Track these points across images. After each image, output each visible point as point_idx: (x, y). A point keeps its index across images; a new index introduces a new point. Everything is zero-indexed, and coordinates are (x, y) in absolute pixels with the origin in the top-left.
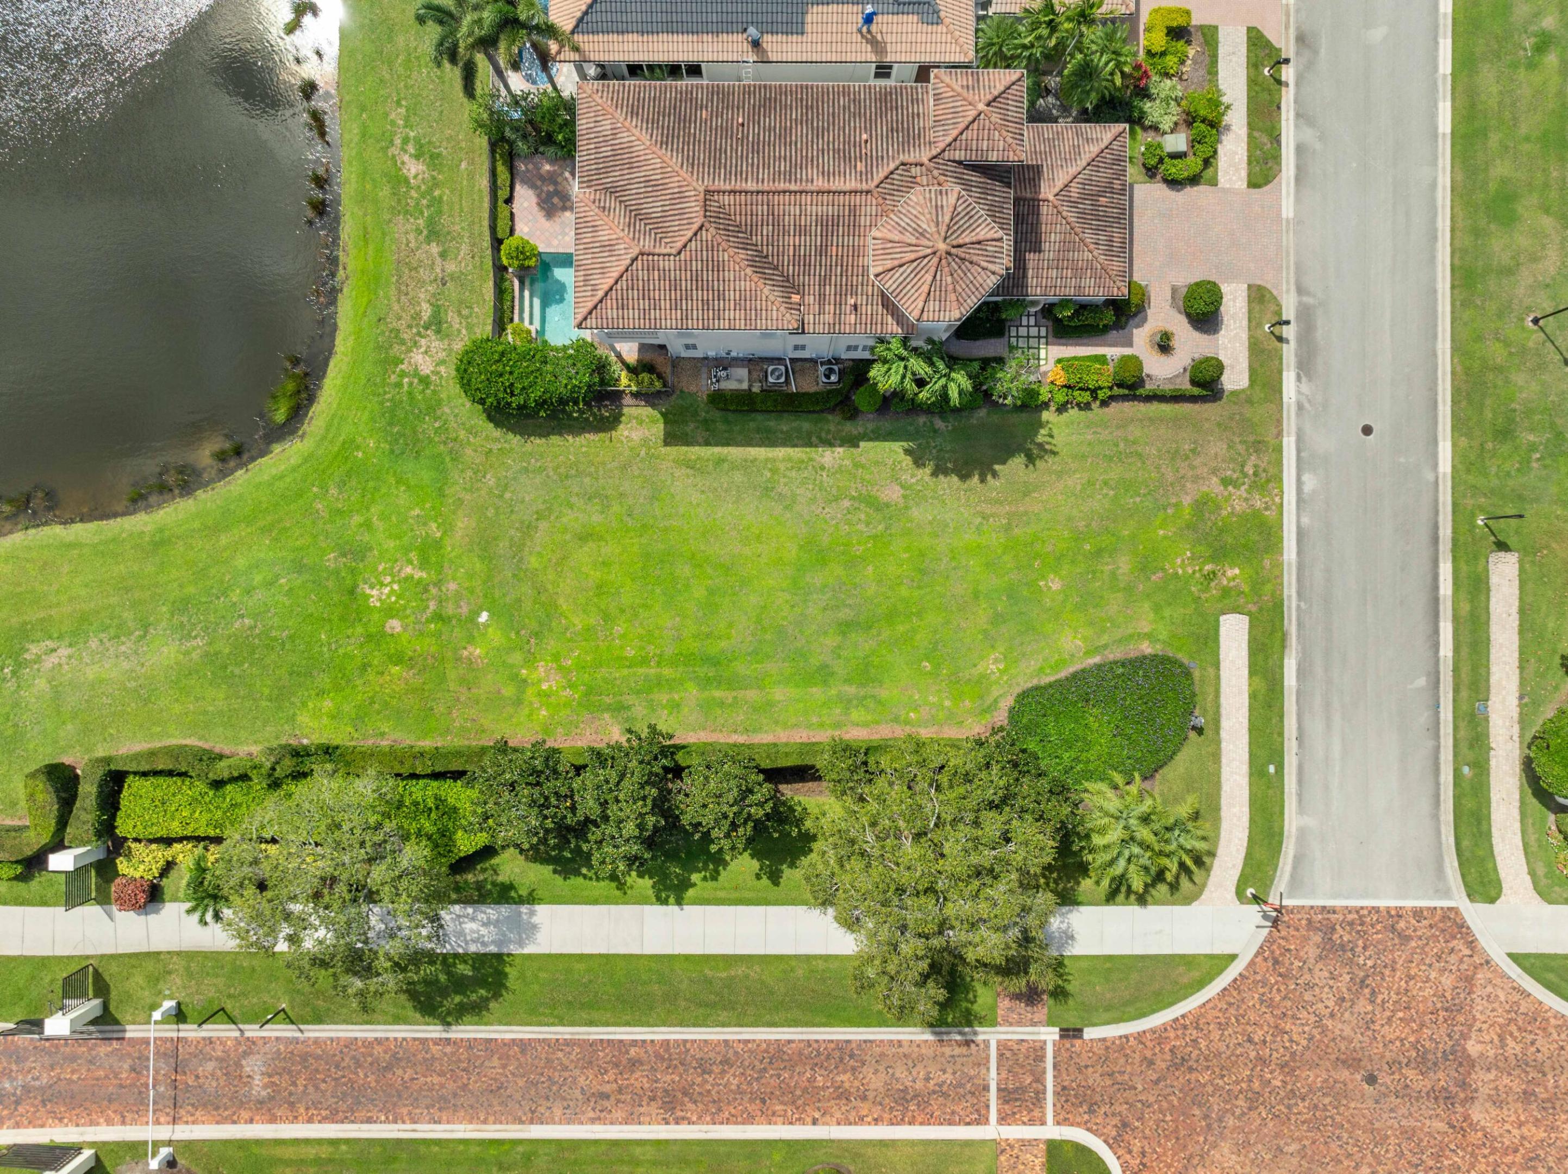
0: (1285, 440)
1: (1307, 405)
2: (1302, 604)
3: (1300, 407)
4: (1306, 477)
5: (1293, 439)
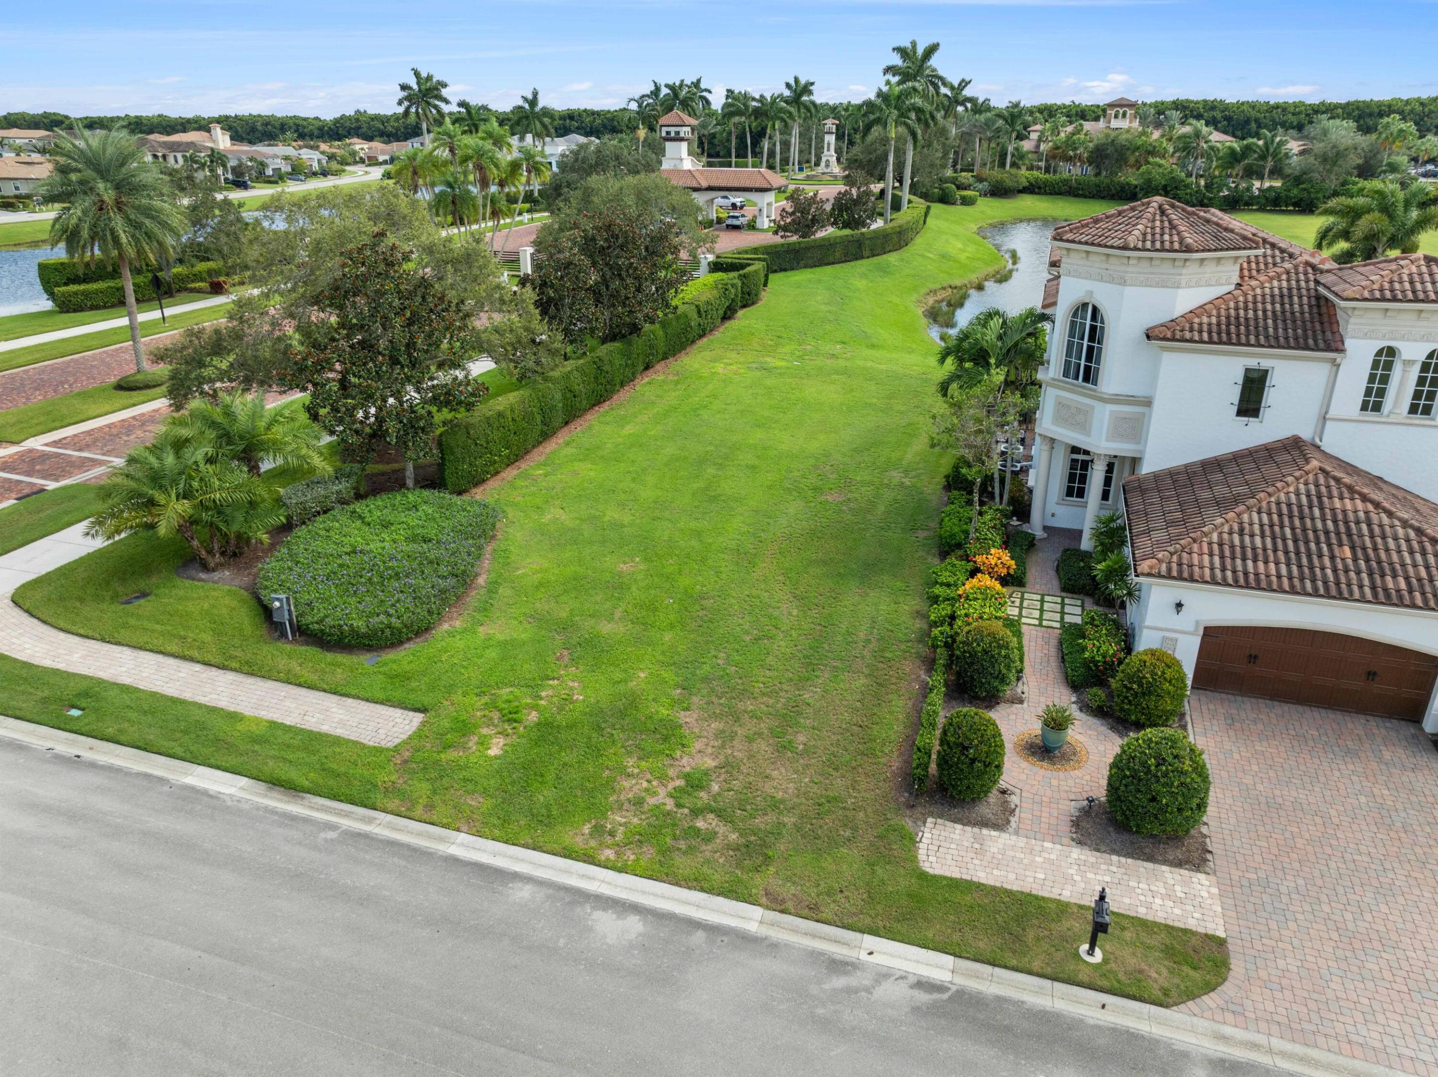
0: (757, 912)
1: (839, 982)
2: (332, 835)
3: (838, 966)
4: (634, 925)
5: (753, 927)
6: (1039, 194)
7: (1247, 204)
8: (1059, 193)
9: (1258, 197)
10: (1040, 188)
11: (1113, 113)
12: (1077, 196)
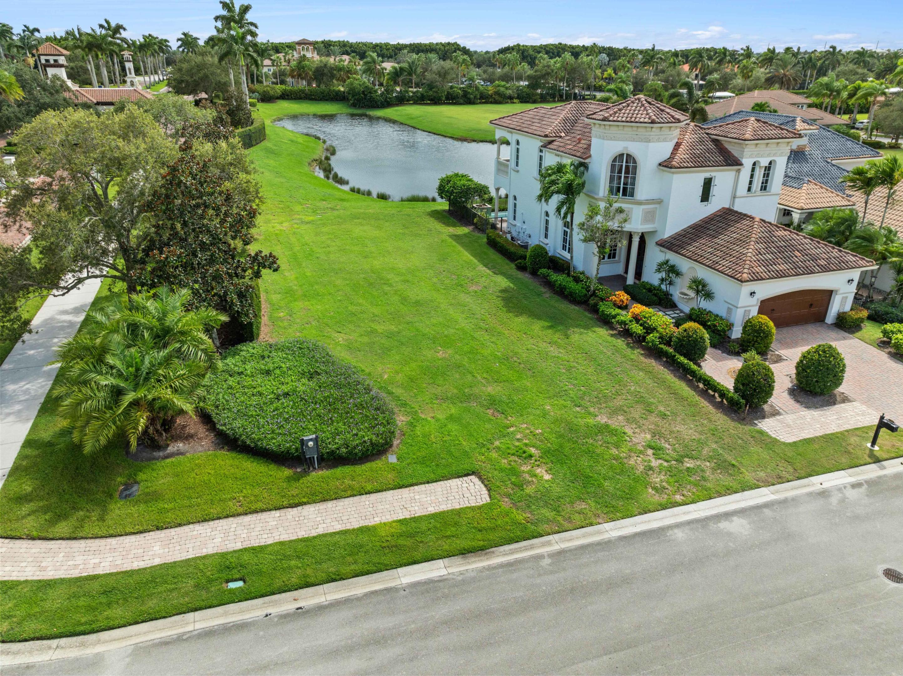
1: (833, 500)
3: (823, 495)
5: (774, 497)
6: (288, 99)
7: (408, 101)
8: (300, 98)
9: (412, 96)
10: (288, 95)
11: (301, 48)
12: (312, 99)
